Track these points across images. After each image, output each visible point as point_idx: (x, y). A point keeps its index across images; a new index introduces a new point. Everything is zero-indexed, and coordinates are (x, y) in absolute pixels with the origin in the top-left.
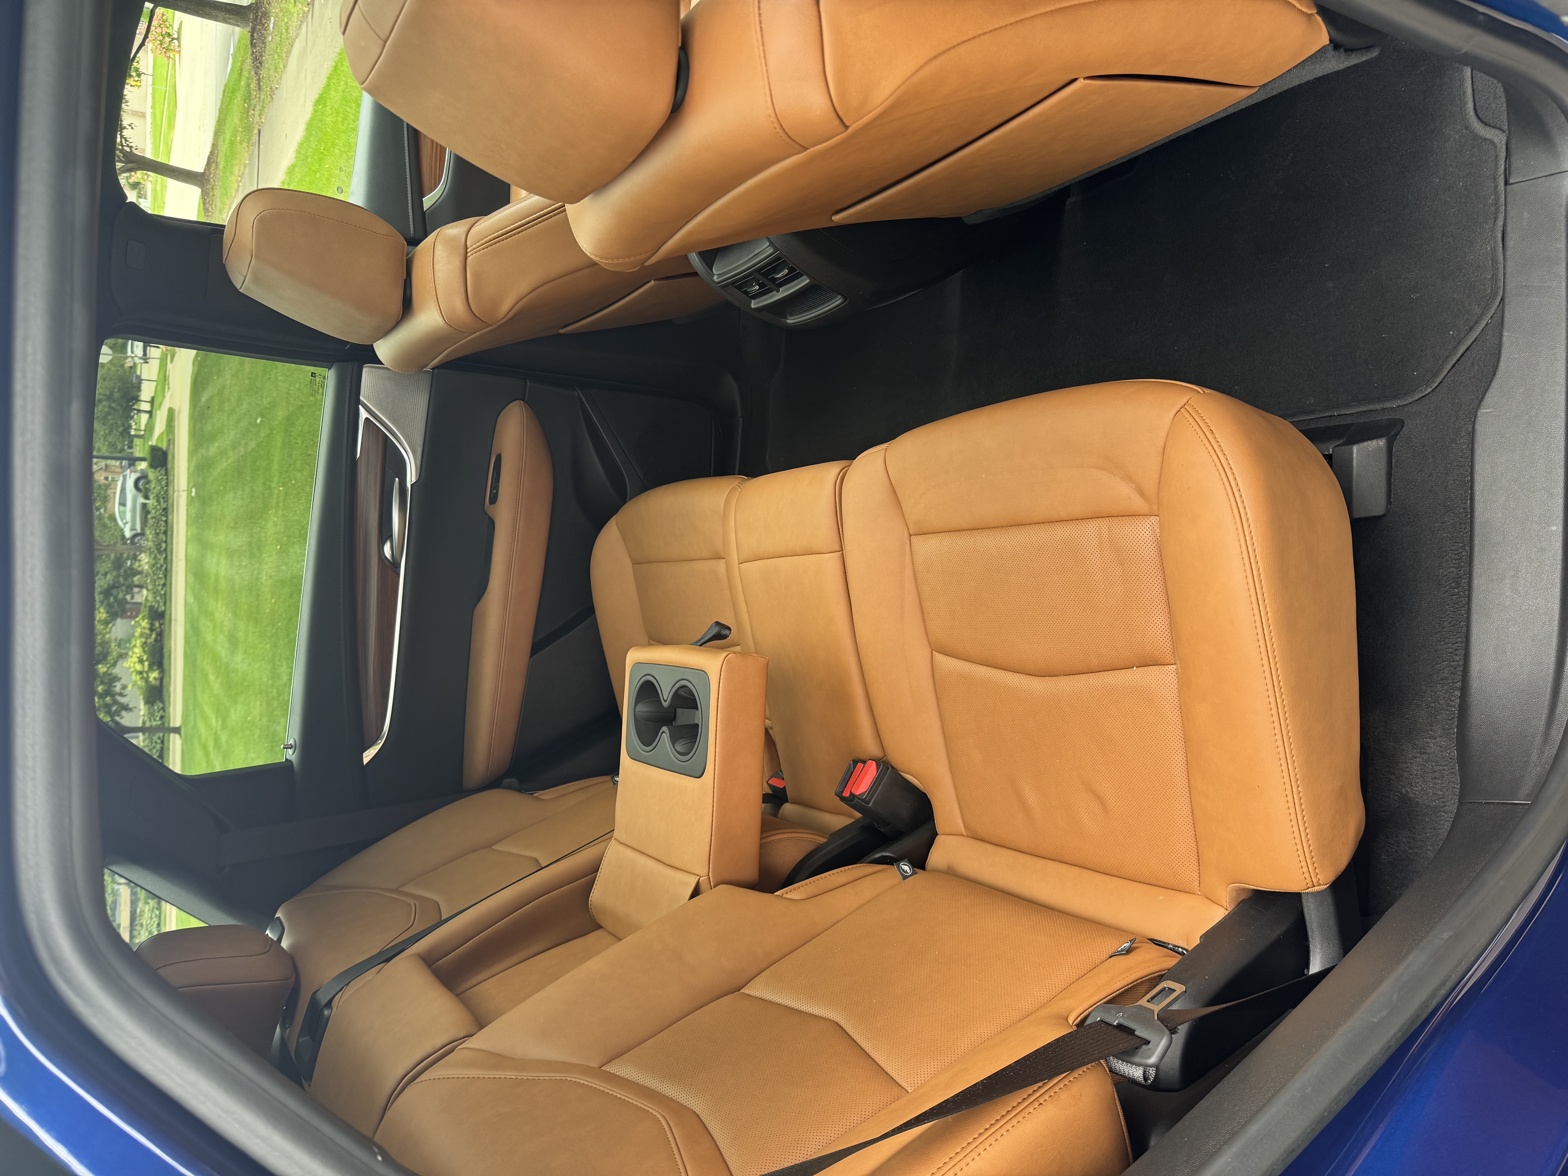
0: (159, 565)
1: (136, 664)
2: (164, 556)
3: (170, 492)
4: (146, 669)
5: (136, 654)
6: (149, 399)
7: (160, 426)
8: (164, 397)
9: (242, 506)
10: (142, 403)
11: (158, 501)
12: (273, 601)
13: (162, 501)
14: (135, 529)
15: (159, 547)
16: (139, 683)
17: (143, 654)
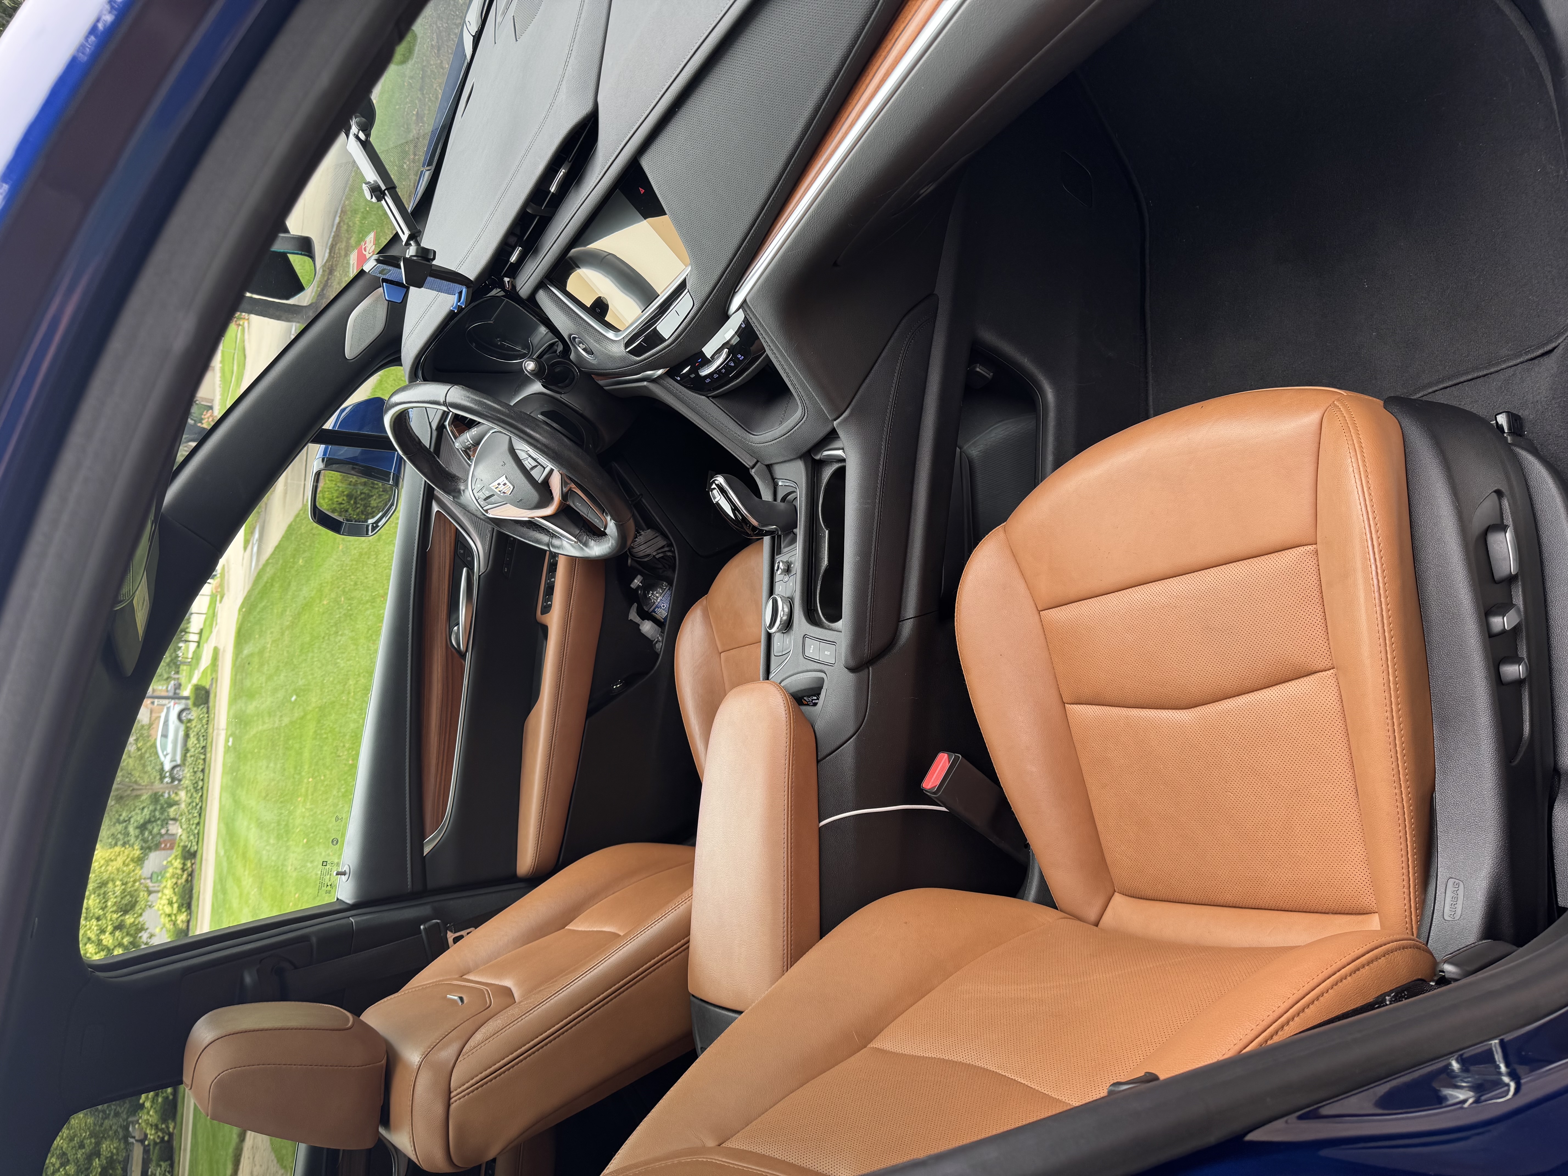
0: (194, 804)
1: (165, 907)
2: (200, 794)
3: (210, 730)
4: (175, 912)
5: (166, 895)
6: (197, 631)
7: (206, 660)
8: (211, 632)
9: (273, 780)
10: (191, 635)
11: (198, 739)
12: (297, 895)
13: (202, 739)
14: (175, 761)
15: (196, 785)
16: (168, 925)
17: (173, 895)
